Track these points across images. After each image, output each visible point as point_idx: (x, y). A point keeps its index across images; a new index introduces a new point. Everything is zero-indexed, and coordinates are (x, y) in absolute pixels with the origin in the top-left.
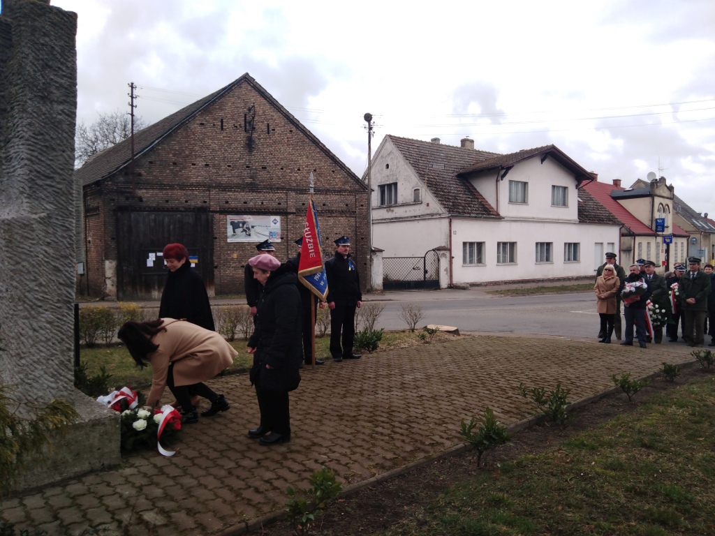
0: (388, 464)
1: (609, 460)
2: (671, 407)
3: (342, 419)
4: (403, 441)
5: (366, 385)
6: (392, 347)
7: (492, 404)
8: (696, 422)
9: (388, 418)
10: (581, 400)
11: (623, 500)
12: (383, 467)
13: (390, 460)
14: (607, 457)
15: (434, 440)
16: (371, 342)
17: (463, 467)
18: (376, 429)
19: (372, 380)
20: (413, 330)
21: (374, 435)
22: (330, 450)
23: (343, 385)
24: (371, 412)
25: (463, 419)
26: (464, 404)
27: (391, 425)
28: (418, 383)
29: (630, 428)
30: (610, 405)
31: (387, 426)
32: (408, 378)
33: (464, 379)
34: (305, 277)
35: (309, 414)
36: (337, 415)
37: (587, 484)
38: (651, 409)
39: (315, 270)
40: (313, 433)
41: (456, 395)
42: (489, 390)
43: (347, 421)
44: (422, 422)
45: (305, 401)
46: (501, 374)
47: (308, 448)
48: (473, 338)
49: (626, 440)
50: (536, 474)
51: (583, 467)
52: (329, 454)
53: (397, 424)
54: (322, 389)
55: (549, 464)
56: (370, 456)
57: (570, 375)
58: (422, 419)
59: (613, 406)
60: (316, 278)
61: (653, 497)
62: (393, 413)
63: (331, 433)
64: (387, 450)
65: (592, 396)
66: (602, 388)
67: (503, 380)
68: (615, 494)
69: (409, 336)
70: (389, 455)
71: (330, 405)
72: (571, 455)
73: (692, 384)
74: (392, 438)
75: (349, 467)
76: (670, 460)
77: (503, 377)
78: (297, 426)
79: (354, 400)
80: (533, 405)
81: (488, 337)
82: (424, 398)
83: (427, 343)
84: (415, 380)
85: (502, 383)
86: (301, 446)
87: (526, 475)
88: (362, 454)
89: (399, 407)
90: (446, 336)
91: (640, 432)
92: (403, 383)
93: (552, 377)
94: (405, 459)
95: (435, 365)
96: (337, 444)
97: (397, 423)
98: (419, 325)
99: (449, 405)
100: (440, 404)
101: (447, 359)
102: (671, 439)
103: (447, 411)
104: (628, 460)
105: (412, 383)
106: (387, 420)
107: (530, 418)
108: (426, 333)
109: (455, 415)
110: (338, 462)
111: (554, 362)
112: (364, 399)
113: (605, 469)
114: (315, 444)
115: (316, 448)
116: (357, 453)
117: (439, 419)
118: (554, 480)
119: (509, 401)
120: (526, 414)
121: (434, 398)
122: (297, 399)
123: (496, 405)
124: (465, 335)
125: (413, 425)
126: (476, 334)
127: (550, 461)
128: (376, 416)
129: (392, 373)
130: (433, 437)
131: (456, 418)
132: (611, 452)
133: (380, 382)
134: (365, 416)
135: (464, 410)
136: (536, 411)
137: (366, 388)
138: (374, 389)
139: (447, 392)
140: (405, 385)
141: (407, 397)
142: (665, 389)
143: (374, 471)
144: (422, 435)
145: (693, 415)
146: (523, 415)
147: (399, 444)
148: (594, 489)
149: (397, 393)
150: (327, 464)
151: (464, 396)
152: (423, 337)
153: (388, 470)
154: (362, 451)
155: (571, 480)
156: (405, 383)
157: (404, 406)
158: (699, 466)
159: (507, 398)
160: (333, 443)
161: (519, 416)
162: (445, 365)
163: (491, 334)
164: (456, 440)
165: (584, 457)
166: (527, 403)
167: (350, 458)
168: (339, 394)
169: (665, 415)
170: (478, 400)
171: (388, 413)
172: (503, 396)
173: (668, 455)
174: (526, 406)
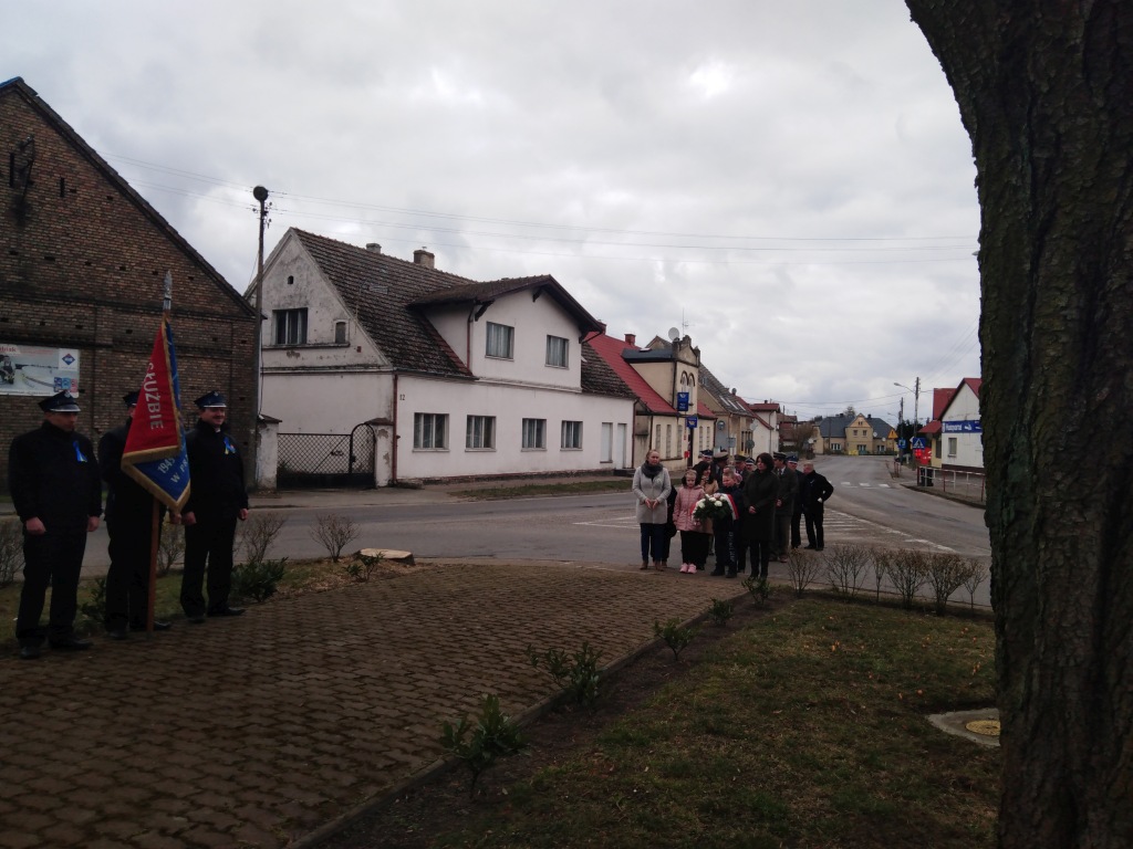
0: (310, 816)
1: (668, 760)
2: (732, 666)
3: (214, 737)
4: (336, 768)
5: (257, 664)
6: (301, 590)
7: (481, 681)
8: (767, 687)
9: (303, 725)
10: (613, 663)
11: (700, 828)
12: (301, 824)
13: (315, 807)
14: (664, 756)
15: (392, 759)
16: (264, 582)
17: (447, 803)
18: (284, 750)
19: (267, 653)
20: (336, 559)
21: (280, 762)
22: (192, 803)
23: (213, 668)
24: (270, 716)
25: (438, 713)
26: (436, 686)
27: (312, 738)
28: (354, 653)
29: (686, 703)
30: (650, 669)
31: (304, 740)
32: (335, 645)
33: (430, 640)
34: (137, 465)
35: (144, 731)
36: (204, 730)
37: (644, 807)
38: (708, 670)
39: (160, 452)
40: (153, 772)
41: (421, 670)
42: (473, 658)
43: (224, 738)
44: (367, 726)
45: (135, 705)
46: (489, 629)
47: (143, 805)
48: (437, 570)
49: (685, 723)
50: (565, 799)
51: (636, 778)
52: (191, 813)
53: (322, 735)
54: (168, 678)
55: (584, 779)
56: (274, 805)
57: (590, 625)
58: (367, 720)
59: (655, 669)
60: (163, 467)
61: (738, 814)
62: (314, 716)
63: (194, 768)
64: (307, 790)
65: (625, 656)
66: (638, 642)
67: (493, 638)
68: (686, 819)
69: (329, 571)
70: (312, 799)
71: (188, 709)
72: (614, 759)
73: (750, 628)
74: (316, 764)
75: (233, 835)
76: (746, 749)
77: (493, 634)
78: (117, 761)
79: (234, 696)
80: (545, 677)
81: (463, 567)
82: (366, 680)
83: (361, 580)
84: (349, 648)
85: (493, 644)
86: (129, 803)
87: (552, 805)
88: (259, 804)
89: (323, 702)
90: (393, 568)
91: (700, 709)
92: (326, 656)
93: (565, 628)
94: (341, 801)
95: (380, 620)
96: (205, 790)
97: (321, 733)
98: (347, 551)
99: (412, 691)
100: (395, 690)
101: (399, 607)
102: (742, 716)
103: (409, 701)
104: (694, 758)
105: (343, 655)
106: (304, 729)
107: (544, 701)
108: (360, 563)
109: (424, 708)
110: (211, 827)
111: (564, 604)
112: (256, 692)
113: (666, 777)
114: (158, 795)
115: (162, 804)
116: (249, 802)
117: (397, 718)
118: (596, 808)
119: (506, 674)
120: (536, 695)
121: (384, 679)
122: (116, 703)
123: (489, 683)
124: (422, 564)
125: (352, 734)
126: (440, 562)
127: (584, 773)
128: (282, 722)
129: (306, 638)
130: (391, 754)
131: (426, 713)
132: (667, 746)
133: (284, 656)
134: (260, 725)
135: (438, 696)
136: (551, 688)
137: (257, 670)
138: (272, 672)
139: (405, 666)
140: (331, 660)
141: (337, 681)
142: (717, 638)
143: (283, 834)
144: (369, 752)
145: (761, 675)
146: (531, 697)
147: (328, 774)
148: (656, 814)
149: (316, 676)
150: (186, 835)
151: (435, 671)
152: (355, 571)
153: (311, 829)
154: (259, 797)
155: (620, 803)
156: (330, 656)
157: (333, 699)
158: (783, 754)
159: (504, 670)
160: (198, 787)
161: (525, 700)
162: (397, 618)
163: (464, 561)
164: (429, 754)
165: (631, 759)
166: (535, 676)
167: (235, 816)
168: (204, 685)
169: (726, 678)
170: (458, 676)
171: (302, 715)
172: (498, 667)
173: (743, 742)
174: (533, 680)
